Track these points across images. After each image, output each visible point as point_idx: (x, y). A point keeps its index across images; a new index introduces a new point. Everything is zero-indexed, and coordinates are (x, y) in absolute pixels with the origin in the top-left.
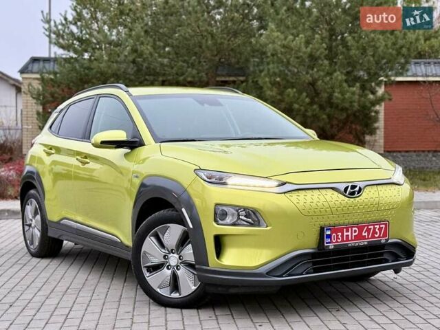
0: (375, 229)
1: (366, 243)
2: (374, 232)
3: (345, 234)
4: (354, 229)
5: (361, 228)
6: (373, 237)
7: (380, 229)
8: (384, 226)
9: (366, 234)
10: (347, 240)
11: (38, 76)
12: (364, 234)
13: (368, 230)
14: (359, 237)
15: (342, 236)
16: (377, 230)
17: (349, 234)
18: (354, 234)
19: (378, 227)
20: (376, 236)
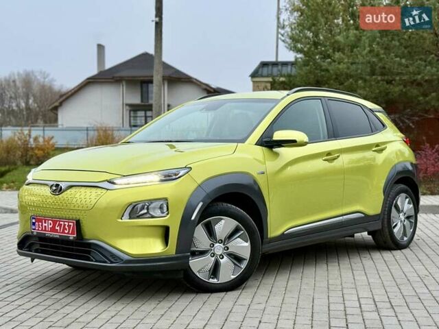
0: (65, 225)
1: (58, 237)
2: (64, 229)
3: (44, 224)
4: (50, 222)
5: (55, 223)
6: (63, 232)
7: (69, 226)
8: (72, 224)
9: (58, 228)
10: (45, 230)
11: (270, 79)
12: (57, 228)
13: (60, 225)
14: (53, 229)
15: (42, 225)
16: (66, 227)
17: (46, 225)
18: (50, 226)
19: (67, 224)
20: (66, 232)
